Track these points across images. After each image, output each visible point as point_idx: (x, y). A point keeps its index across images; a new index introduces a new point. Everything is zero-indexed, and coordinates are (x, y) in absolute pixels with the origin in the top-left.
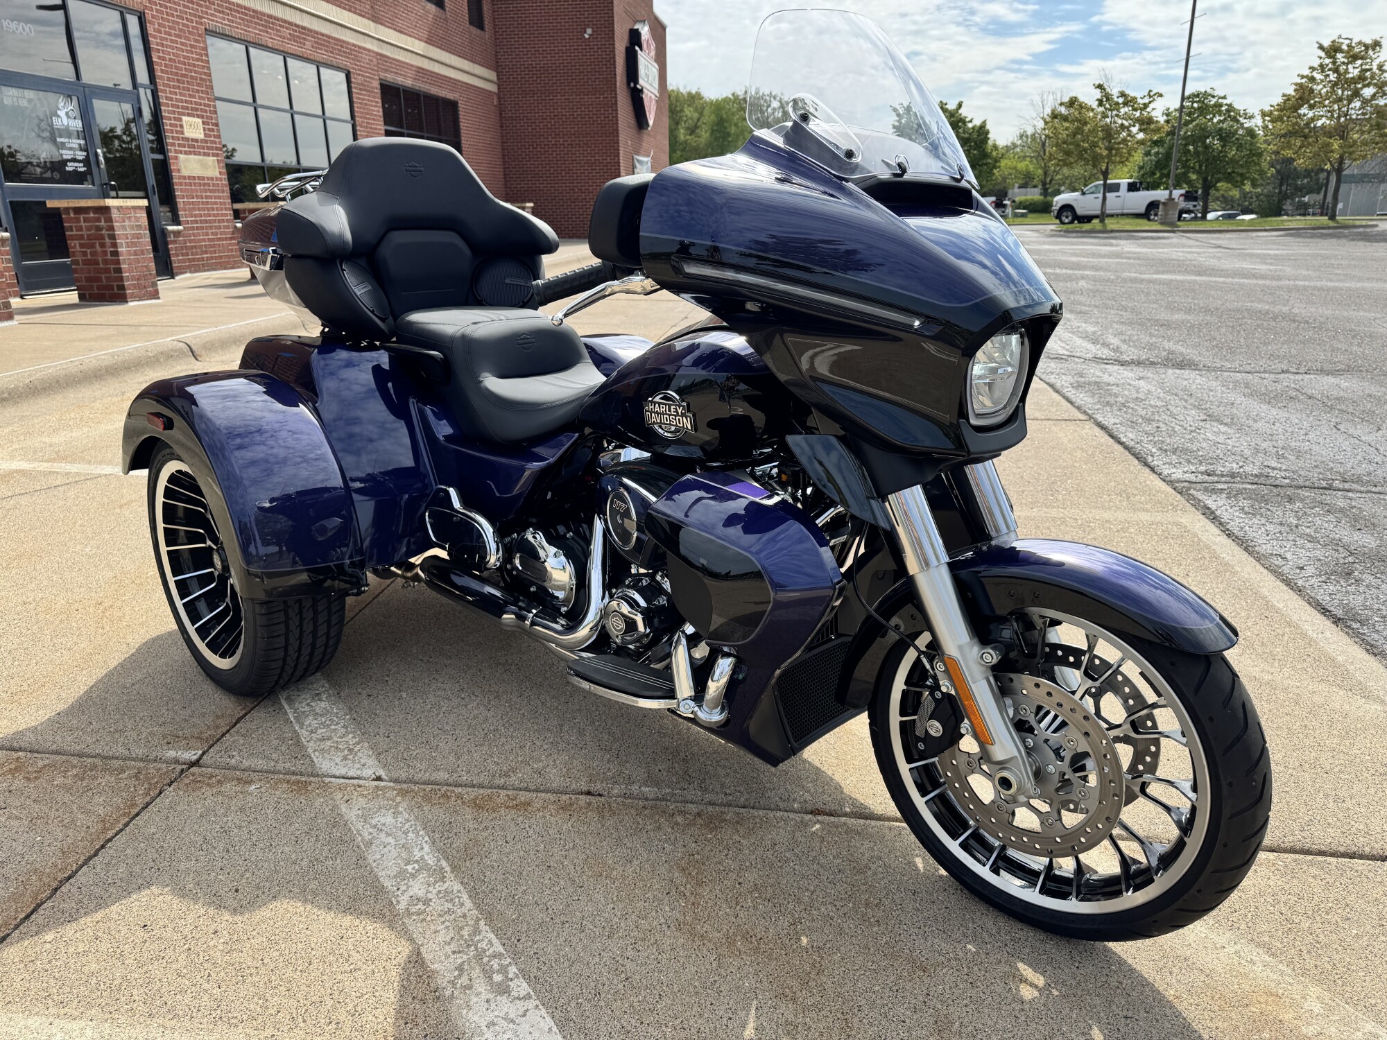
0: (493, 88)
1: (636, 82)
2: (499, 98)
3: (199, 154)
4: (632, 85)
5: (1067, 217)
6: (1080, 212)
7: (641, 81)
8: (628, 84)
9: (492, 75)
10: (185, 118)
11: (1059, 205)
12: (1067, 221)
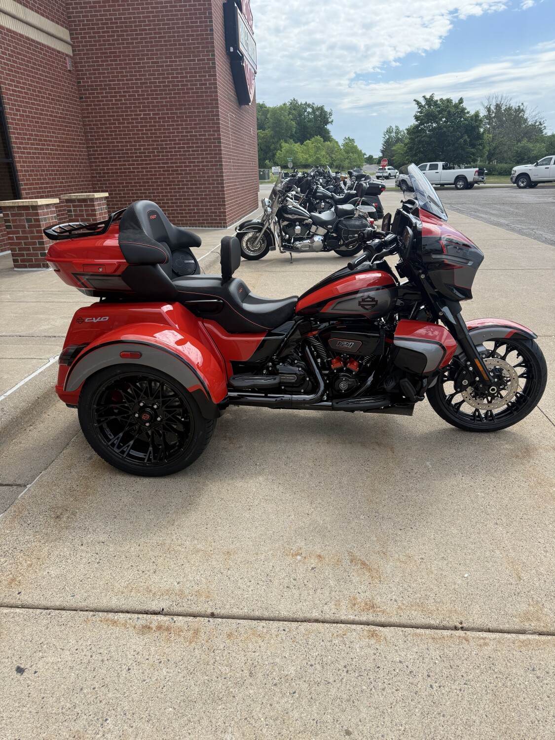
0: (67, 50)
1: (237, 47)
2: (75, 64)
4: (232, 49)
5: (523, 182)
6: (533, 178)
7: (241, 47)
8: (227, 49)
9: (64, 33)
11: (517, 174)
12: (522, 185)
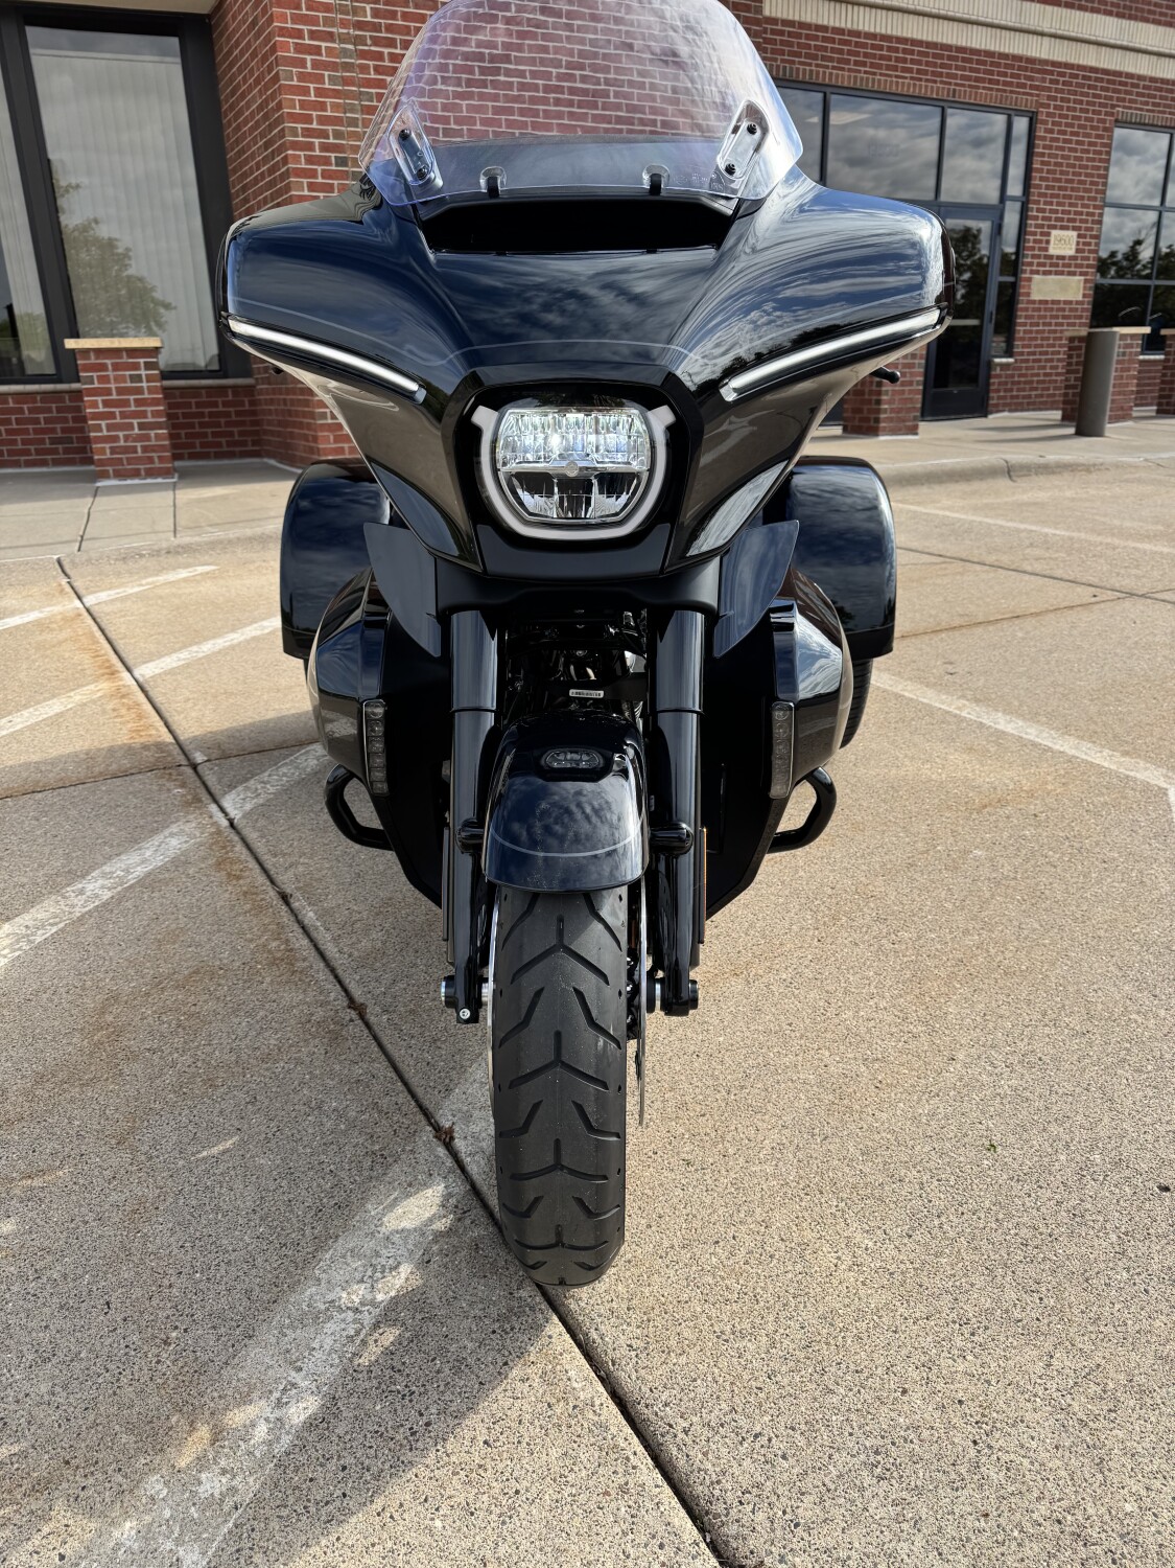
3: (1062, 273)
10: (1054, 233)
